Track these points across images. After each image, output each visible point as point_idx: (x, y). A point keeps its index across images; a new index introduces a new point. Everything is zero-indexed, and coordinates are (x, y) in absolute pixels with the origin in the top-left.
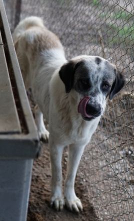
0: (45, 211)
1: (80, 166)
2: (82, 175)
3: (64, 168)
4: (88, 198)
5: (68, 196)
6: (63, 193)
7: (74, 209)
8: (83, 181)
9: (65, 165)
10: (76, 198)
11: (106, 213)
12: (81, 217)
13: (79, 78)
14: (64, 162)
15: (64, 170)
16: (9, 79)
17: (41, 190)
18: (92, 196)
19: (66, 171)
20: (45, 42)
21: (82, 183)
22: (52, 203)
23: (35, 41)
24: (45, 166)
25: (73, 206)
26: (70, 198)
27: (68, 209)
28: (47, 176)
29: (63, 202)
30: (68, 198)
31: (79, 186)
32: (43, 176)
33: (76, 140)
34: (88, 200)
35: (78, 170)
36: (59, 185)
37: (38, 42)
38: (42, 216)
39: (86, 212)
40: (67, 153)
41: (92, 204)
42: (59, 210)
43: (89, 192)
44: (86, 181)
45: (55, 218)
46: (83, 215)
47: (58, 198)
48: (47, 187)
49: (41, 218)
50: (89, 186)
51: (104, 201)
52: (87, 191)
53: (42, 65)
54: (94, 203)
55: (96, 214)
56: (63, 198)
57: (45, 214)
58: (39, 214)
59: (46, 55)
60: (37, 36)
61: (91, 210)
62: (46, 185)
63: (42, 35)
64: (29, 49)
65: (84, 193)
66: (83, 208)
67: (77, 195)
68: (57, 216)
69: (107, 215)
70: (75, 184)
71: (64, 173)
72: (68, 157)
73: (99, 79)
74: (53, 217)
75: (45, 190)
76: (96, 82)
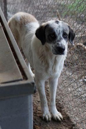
0: (40, 123)
1: (57, 93)
2: (59, 98)
3: (48, 95)
4: (65, 111)
5: (53, 112)
6: (50, 111)
7: (58, 119)
8: (60, 101)
9: (48, 93)
10: (58, 112)
11: (77, 119)
12: (63, 124)
13: (48, 34)
14: (47, 92)
15: (48, 97)
16: (10, 47)
17: (36, 111)
18: (67, 110)
19: (49, 97)
20: (27, 19)
21: (60, 103)
22: (44, 118)
23: (21, 19)
24: (36, 96)
25: (57, 117)
26: (54, 113)
27: (54, 120)
28: (38, 102)
29: (50, 116)
30: (53, 113)
31: (58, 105)
32: (36, 102)
33: (52, 75)
34: (65, 113)
35: (56, 95)
36: (46, 106)
37: (23, 19)
38: (39, 126)
39: (65, 120)
40: (48, 86)
41: (68, 115)
42: (49, 121)
43: (65, 108)
44: (62, 101)
45: (47, 127)
46: (64, 122)
47: (47, 114)
48: (39, 108)
49: (39, 128)
50: (64, 104)
51: (75, 112)
52: (64, 107)
53: (26, 32)
54: (69, 114)
55: (72, 120)
56: (50, 113)
57: (41, 125)
58: (37, 125)
59: (28, 26)
60: (22, 16)
61: (68, 118)
62: (38, 107)
63: (24, 16)
64: (18, 25)
65: (62, 109)
66: (63, 118)
67: (58, 110)
68: (48, 125)
69: (78, 120)
70: (56, 104)
71: (48, 98)
72: (49, 88)
73: (60, 32)
74: (46, 126)
75: (38, 110)
76: (59, 34)
